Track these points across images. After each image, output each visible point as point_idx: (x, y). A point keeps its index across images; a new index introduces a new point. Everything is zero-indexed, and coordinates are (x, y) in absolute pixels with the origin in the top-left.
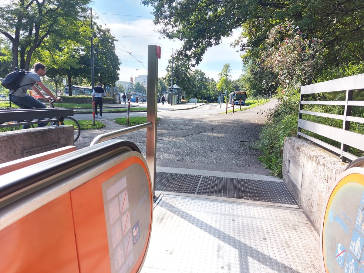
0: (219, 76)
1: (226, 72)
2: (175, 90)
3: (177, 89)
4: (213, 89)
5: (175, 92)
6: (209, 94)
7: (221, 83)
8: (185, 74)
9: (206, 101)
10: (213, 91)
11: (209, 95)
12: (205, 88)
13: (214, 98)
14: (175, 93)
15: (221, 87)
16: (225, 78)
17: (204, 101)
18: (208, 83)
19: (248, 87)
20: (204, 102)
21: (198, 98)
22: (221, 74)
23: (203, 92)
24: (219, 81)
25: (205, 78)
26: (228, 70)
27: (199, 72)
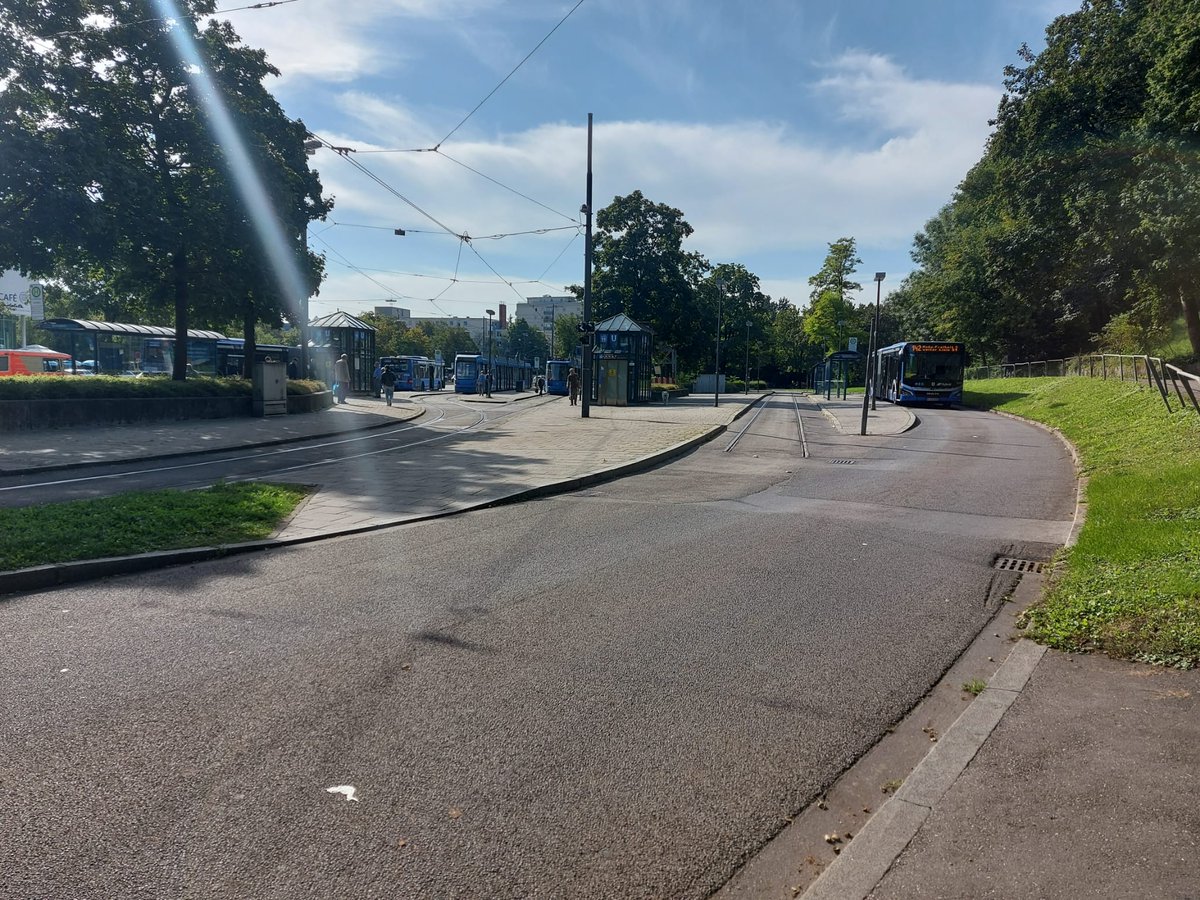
0: (813, 288)
1: (841, 270)
2: (619, 341)
3: (628, 334)
4: (785, 340)
5: (619, 348)
6: (773, 356)
7: (819, 313)
8: (673, 272)
9: (761, 382)
10: (786, 344)
11: (773, 359)
12: (757, 333)
13: (788, 370)
14: (619, 352)
15: (821, 331)
16: (835, 294)
17: (752, 382)
18: (767, 317)
19: (950, 325)
20: (753, 387)
21: (728, 372)
22: (818, 280)
23: (751, 350)
24: (809, 306)
25: (759, 293)
26: (848, 264)
27: (734, 272)
